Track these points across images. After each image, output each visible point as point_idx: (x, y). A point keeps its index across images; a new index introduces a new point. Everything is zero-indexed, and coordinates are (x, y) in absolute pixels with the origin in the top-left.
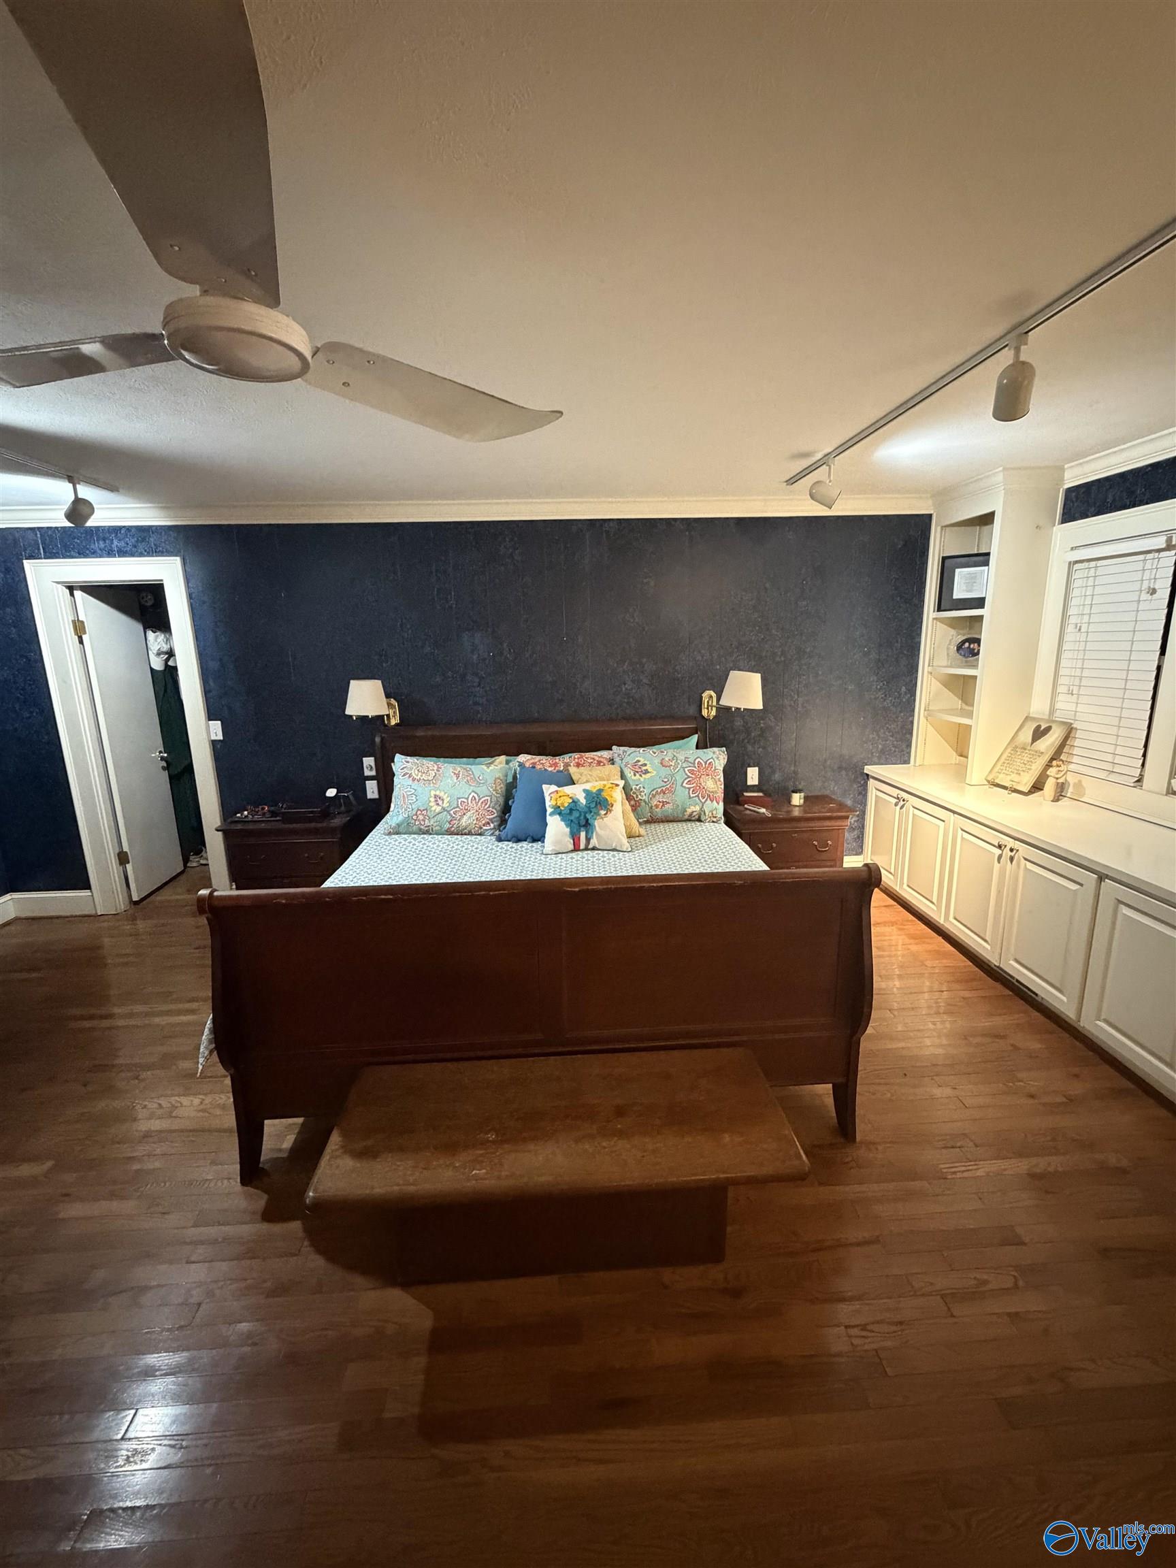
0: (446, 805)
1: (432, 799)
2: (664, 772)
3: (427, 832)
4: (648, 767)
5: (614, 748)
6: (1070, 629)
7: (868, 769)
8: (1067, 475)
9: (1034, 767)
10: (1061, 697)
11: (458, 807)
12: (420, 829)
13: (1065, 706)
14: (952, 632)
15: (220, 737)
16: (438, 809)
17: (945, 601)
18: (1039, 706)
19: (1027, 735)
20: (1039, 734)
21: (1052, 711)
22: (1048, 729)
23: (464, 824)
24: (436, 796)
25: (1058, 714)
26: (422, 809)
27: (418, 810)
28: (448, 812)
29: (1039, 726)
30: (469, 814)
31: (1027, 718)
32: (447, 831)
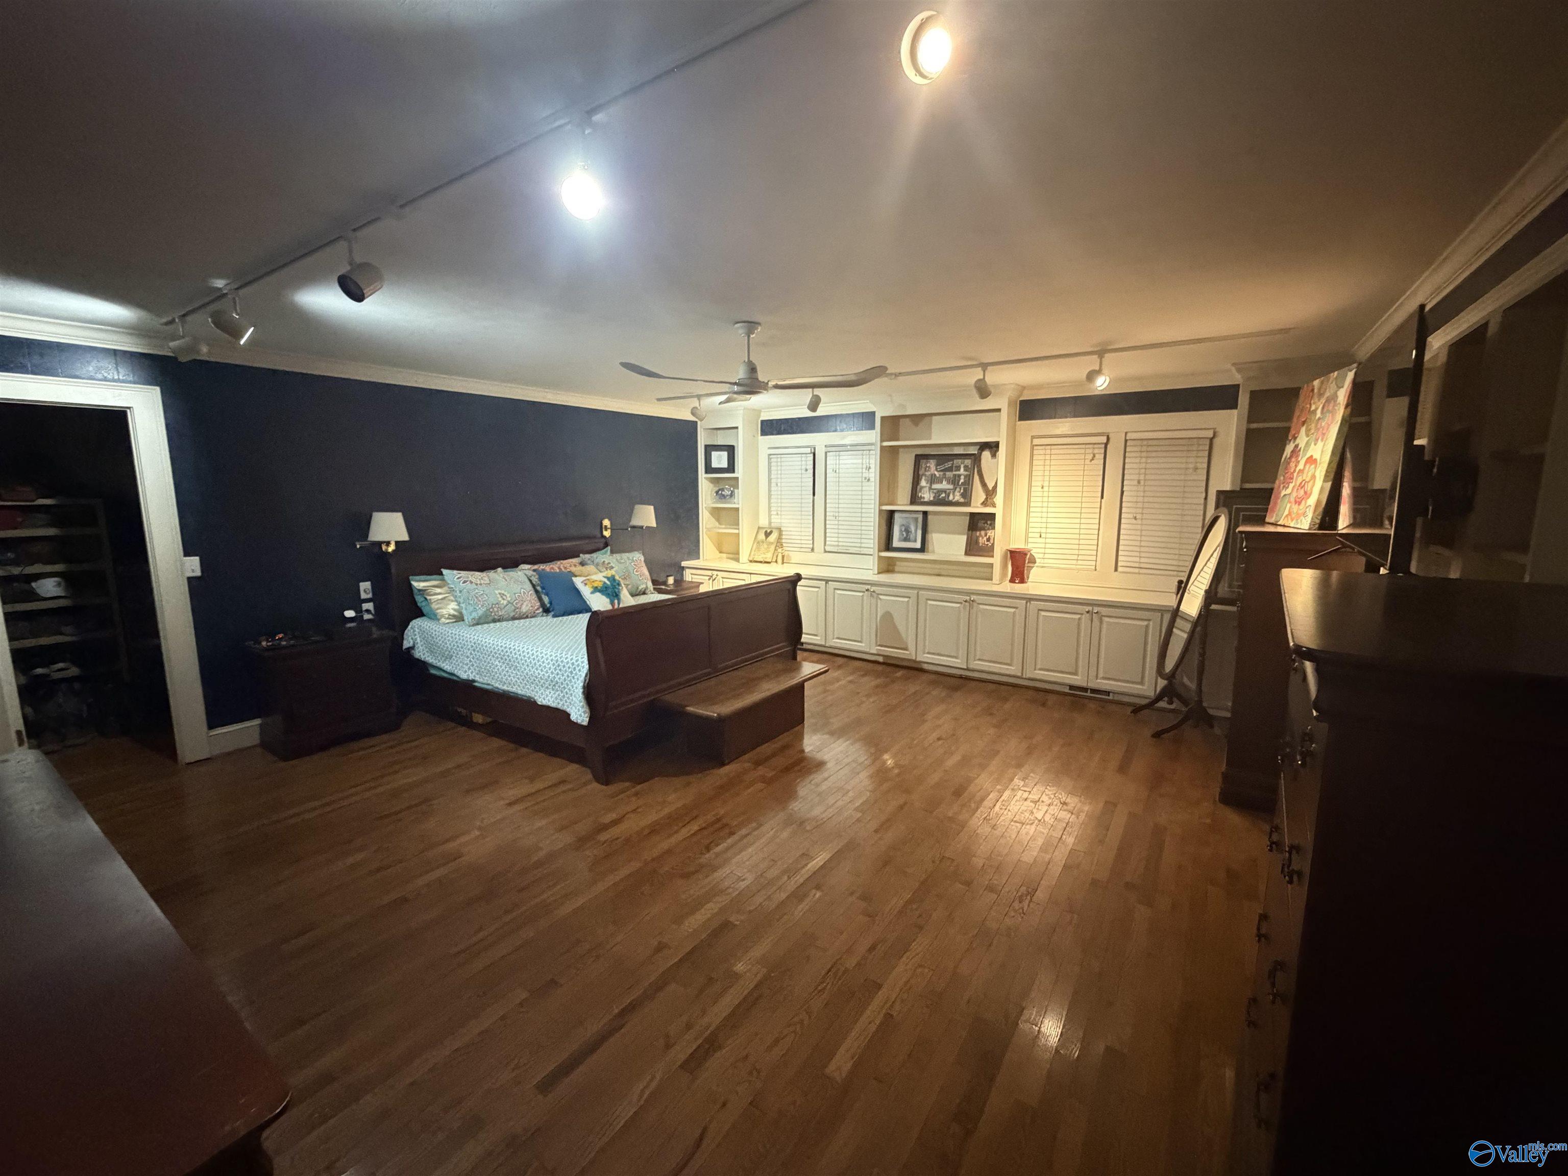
0: (509, 599)
1: (499, 596)
2: (622, 566)
3: (499, 621)
4: (612, 564)
5: (581, 555)
6: (773, 485)
7: (684, 564)
8: (762, 414)
9: (771, 549)
10: (772, 517)
11: (517, 599)
12: (494, 619)
13: (776, 521)
14: (711, 485)
15: (198, 573)
16: (505, 602)
17: (709, 469)
18: (764, 522)
19: (762, 536)
20: (767, 534)
21: (770, 523)
22: (771, 532)
23: (524, 611)
24: (500, 594)
25: (773, 525)
26: (495, 603)
27: (493, 604)
28: (512, 603)
29: (766, 531)
30: (525, 604)
31: (759, 528)
32: (512, 618)
